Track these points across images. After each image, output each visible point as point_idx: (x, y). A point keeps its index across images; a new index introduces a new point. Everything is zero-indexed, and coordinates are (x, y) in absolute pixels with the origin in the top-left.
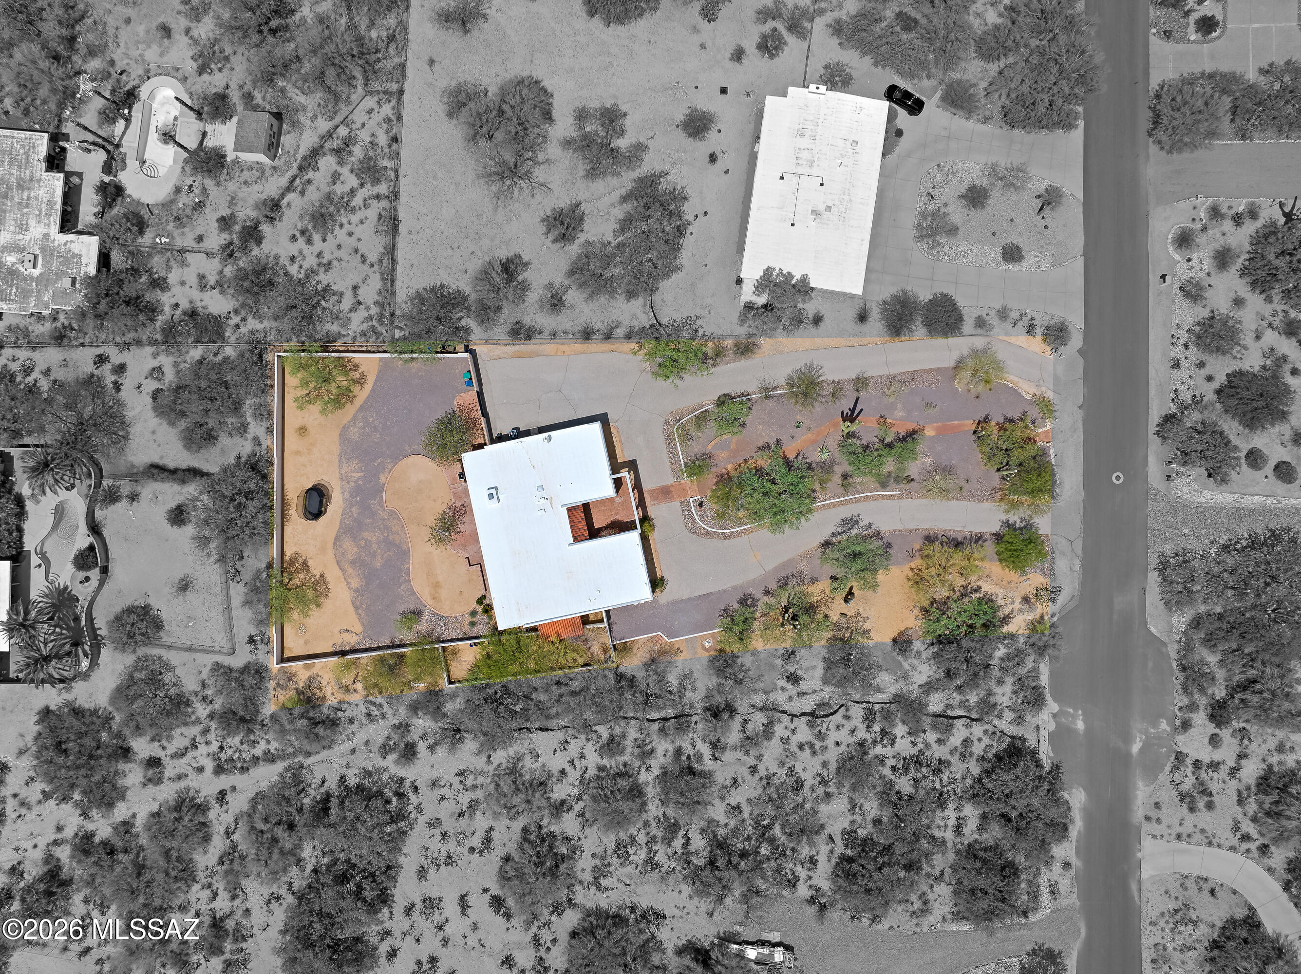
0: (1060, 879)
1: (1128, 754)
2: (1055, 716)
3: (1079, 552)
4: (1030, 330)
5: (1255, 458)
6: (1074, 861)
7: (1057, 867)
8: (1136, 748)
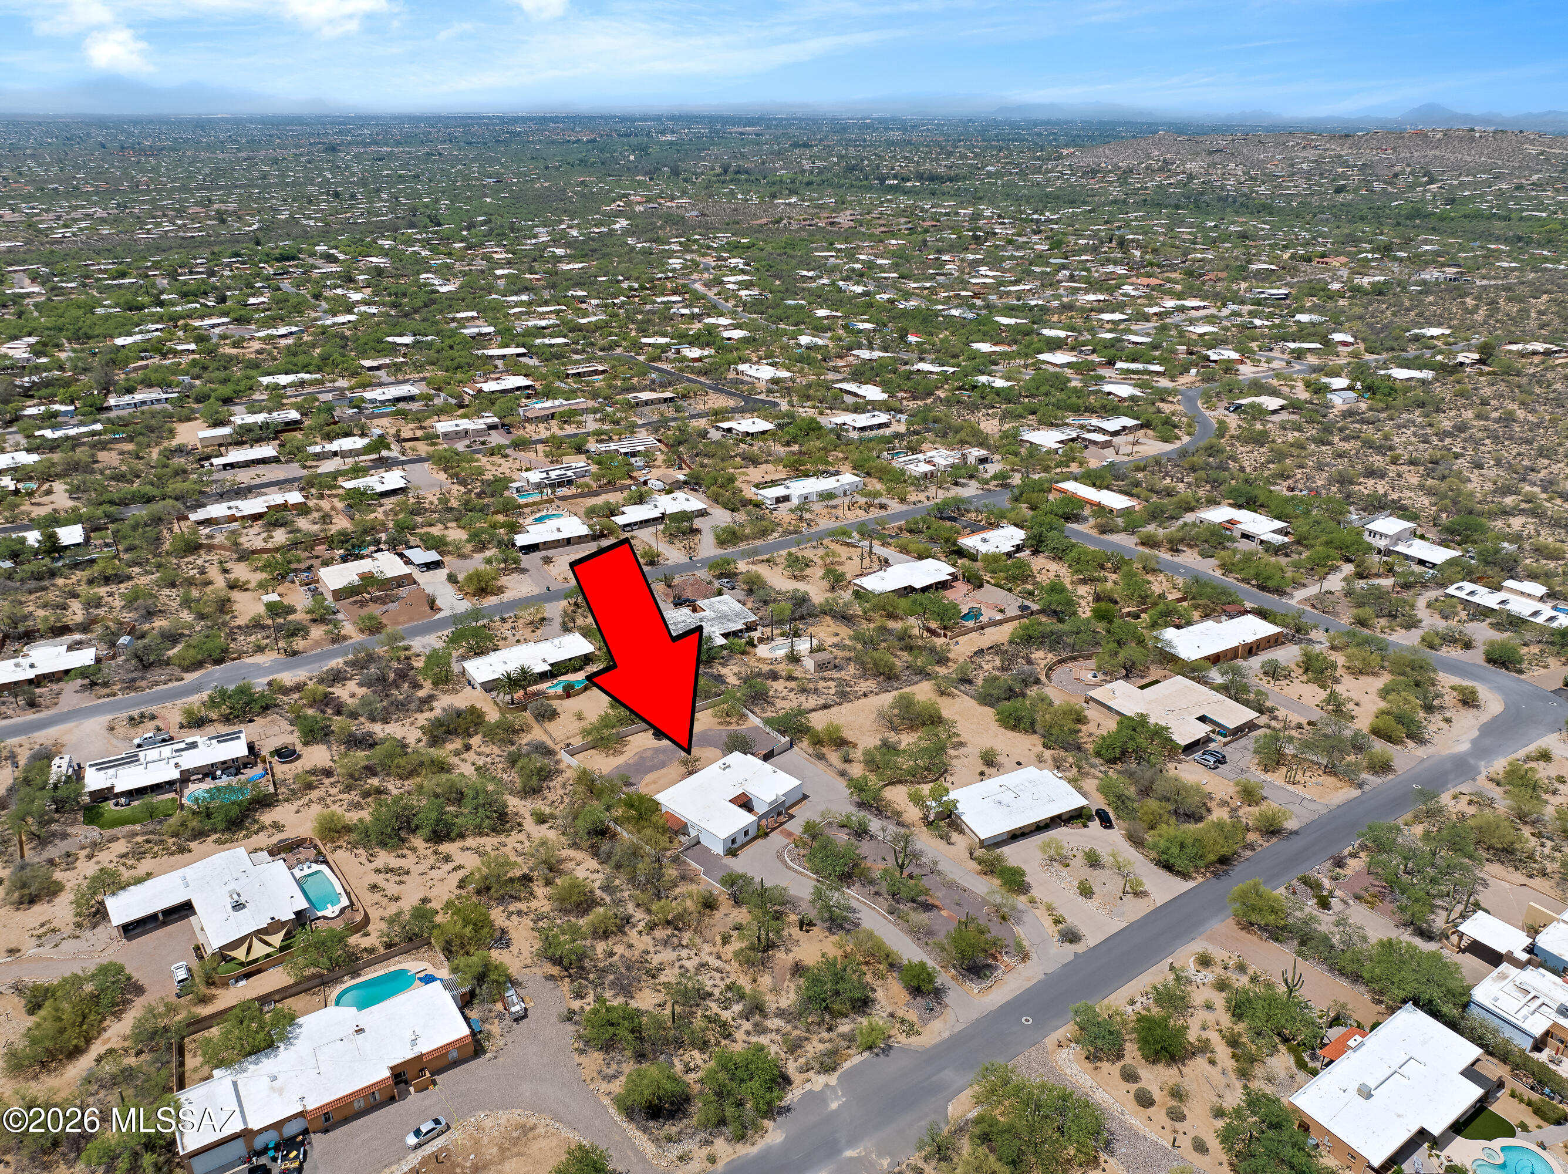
0: (696, 1160)
1: (839, 1152)
2: (827, 1085)
3: (956, 1030)
4: (1057, 922)
5: (1130, 1076)
6: (720, 1165)
7: (706, 1150)
8: (849, 1153)
